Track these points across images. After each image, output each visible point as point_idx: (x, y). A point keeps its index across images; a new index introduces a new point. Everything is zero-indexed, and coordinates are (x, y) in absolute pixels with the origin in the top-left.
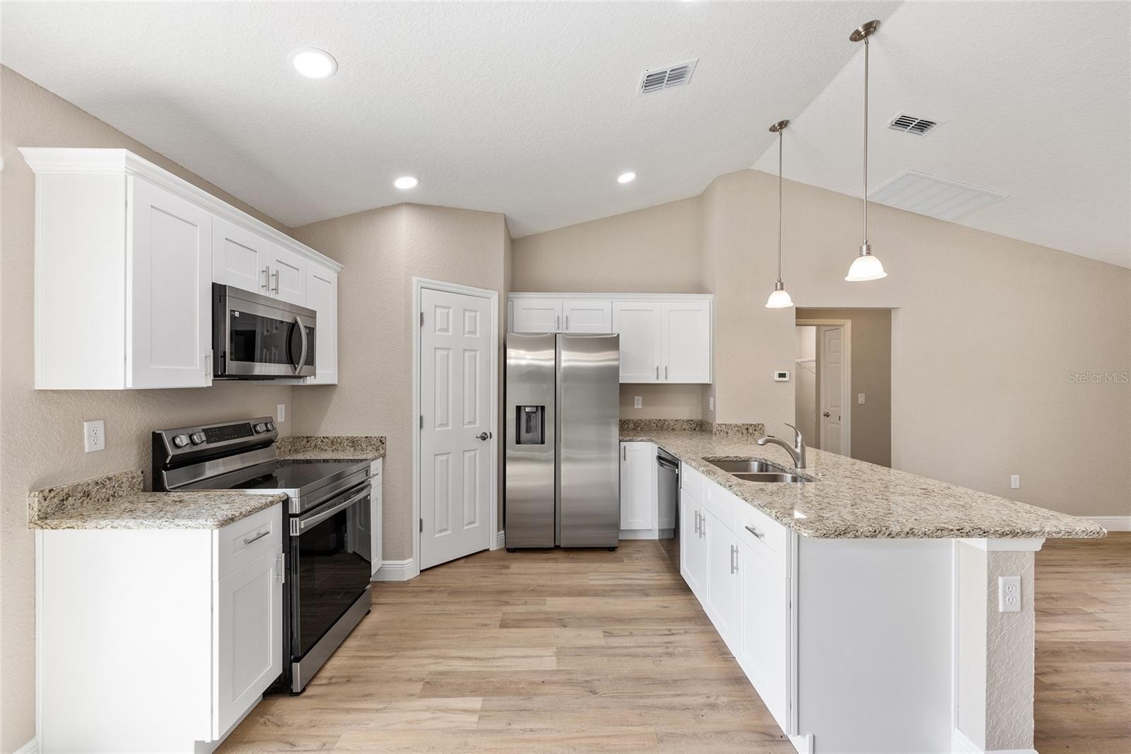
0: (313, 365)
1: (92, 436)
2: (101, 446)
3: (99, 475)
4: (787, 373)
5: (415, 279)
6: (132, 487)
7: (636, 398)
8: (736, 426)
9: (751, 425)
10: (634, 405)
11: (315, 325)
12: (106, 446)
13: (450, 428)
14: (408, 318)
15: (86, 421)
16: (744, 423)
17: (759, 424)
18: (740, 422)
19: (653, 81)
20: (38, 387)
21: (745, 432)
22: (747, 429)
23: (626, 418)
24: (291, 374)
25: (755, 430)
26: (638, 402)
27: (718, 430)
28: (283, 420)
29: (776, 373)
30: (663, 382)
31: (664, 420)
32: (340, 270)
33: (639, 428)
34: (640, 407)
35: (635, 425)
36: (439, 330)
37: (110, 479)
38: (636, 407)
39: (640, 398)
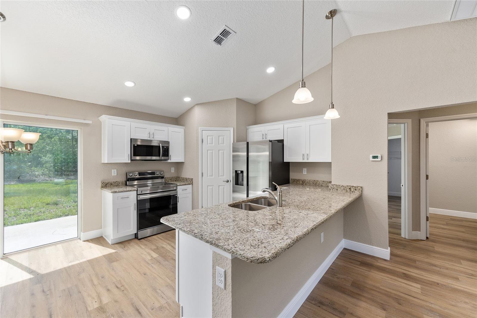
0: (168, 156)
1: (114, 172)
2: (116, 175)
3: (115, 181)
4: (379, 156)
5: (200, 128)
6: (122, 184)
7: (304, 169)
8: (342, 186)
9: (353, 187)
10: (303, 172)
11: (169, 145)
12: (117, 175)
13: (213, 177)
14: (197, 140)
15: (113, 169)
16: (348, 185)
17: (358, 187)
18: (345, 184)
19: (218, 41)
20: (102, 162)
21: (348, 190)
22: (350, 189)
23: (299, 179)
24: (159, 159)
25: (355, 190)
26: (305, 171)
27: (332, 188)
28: (174, 172)
29: (371, 156)
30: (306, 162)
31: (317, 181)
32: (184, 128)
33: (304, 184)
34: (306, 173)
35: (302, 182)
36: (209, 144)
37: (117, 182)
38: (304, 173)
39: (306, 169)
